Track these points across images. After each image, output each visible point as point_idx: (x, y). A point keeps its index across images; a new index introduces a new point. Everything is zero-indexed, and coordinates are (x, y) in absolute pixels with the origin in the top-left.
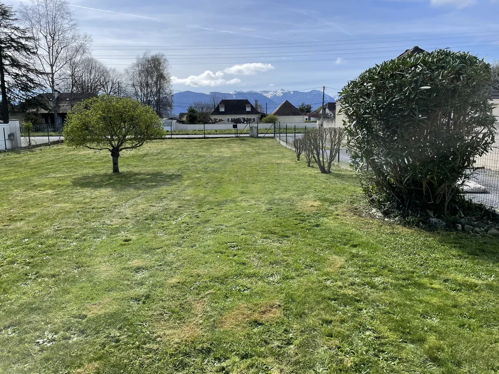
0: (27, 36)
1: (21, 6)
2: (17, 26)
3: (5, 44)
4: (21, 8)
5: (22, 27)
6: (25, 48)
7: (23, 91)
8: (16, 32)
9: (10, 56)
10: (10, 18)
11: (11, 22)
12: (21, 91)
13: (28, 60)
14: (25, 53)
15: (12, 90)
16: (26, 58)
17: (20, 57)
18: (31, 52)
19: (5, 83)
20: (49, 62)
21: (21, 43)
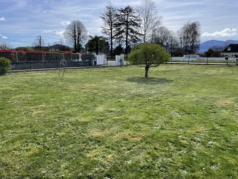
0: (137, 19)
1: (136, 7)
2: (134, 15)
3: (129, 23)
4: (136, 8)
5: (136, 16)
6: (136, 24)
7: (134, 42)
8: (134, 18)
9: (131, 28)
10: (132, 12)
11: (132, 14)
12: (133, 43)
13: (137, 29)
14: (136, 27)
15: (130, 42)
16: (136, 28)
17: (134, 28)
18: (138, 26)
19: (128, 40)
20: (144, 30)
21: (135, 22)
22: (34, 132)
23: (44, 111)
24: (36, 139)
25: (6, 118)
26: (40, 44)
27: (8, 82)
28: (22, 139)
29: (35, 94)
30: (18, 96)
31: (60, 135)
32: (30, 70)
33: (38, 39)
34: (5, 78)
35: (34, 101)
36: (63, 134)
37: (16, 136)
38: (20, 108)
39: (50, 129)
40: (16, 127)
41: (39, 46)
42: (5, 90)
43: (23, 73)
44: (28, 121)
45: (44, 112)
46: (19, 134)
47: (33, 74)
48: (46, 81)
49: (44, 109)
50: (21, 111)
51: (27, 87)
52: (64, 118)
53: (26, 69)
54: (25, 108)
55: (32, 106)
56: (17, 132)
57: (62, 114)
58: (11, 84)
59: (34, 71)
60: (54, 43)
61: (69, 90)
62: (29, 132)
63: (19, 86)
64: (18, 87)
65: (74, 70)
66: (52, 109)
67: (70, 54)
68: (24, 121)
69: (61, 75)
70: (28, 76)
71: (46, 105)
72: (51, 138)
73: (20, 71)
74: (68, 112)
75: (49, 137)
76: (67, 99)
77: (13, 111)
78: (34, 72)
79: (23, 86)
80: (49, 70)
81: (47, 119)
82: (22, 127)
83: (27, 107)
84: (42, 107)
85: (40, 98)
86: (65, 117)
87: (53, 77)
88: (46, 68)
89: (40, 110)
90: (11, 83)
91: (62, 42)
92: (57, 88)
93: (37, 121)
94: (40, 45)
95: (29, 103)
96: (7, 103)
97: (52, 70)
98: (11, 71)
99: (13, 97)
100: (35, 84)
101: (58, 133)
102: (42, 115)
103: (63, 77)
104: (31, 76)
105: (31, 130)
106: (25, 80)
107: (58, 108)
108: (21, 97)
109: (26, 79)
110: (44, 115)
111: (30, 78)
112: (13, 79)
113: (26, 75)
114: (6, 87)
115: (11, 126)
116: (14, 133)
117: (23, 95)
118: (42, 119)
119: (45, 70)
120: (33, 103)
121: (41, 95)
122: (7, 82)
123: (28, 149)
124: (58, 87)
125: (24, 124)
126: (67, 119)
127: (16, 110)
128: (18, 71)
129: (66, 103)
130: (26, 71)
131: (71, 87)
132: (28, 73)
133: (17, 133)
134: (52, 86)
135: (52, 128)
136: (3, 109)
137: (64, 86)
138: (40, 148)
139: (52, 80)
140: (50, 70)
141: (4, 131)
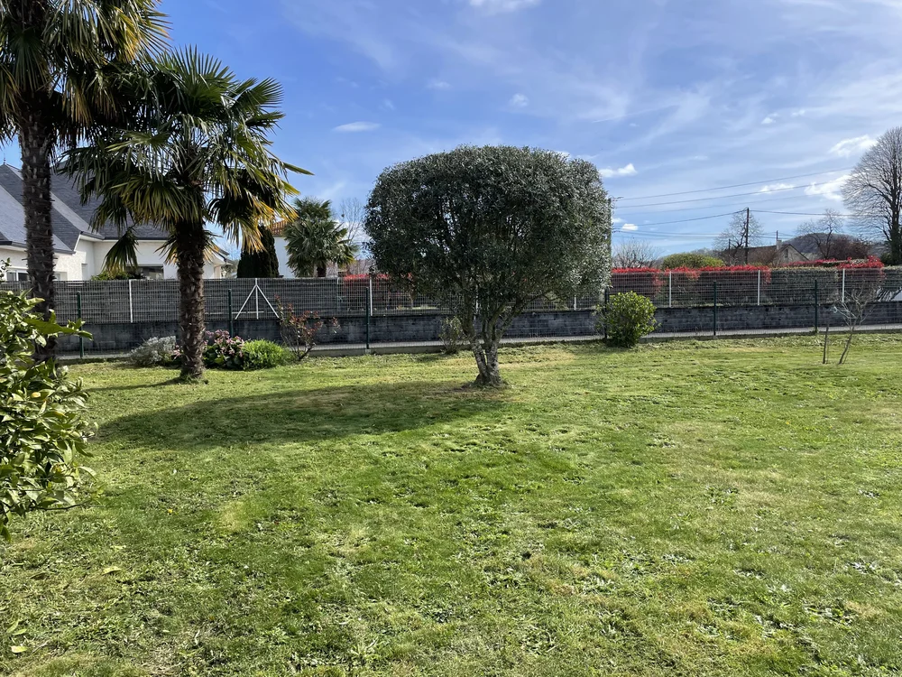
22: (753, 570)
23: (778, 497)
24: (762, 602)
25: (653, 494)
26: (744, 239)
27: (646, 373)
28: (712, 584)
29: (737, 423)
30: (680, 426)
31: (859, 614)
32: (712, 334)
33: (737, 223)
34: (634, 359)
35: (736, 450)
36: (872, 611)
37: (691, 567)
38: (693, 468)
39: (812, 574)
40: (686, 533)
41: (739, 246)
42: (639, 400)
43: (687, 344)
44: (724, 523)
45: (779, 502)
46: (701, 563)
47: (723, 350)
48: (770, 379)
49: (779, 488)
50: (695, 481)
51: (705, 397)
52: (869, 544)
53: (700, 330)
54: (709, 473)
55: (733, 468)
56: (692, 554)
57: (859, 525)
58: (653, 382)
59: (726, 337)
60: (798, 231)
61: (877, 425)
62: (734, 567)
63: (680, 389)
64: (678, 394)
65: (891, 336)
66: (812, 494)
67: (875, 271)
68: (713, 522)
69: (833, 358)
70: (705, 356)
71: (783, 474)
72: (820, 613)
73: (678, 338)
74: (884, 521)
75: (814, 607)
76: (871, 465)
77: (669, 476)
78: (726, 342)
79: (693, 392)
80: (780, 336)
81: (795, 530)
82: (707, 540)
83: (715, 469)
84: (771, 481)
85: (760, 444)
86: (871, 540)
87: (799, 364)
88: (766, 327)
89: (764, 490)
90: (654, 378)
91: (833, 225)
92: (822, 410)
93: (757, 529)
94: (746, 242)
95: (719, 457)
96: (650, 445)
97: (795, 336)
98: (651, 336)
99: (666, 427)
100: (734, 388)
101: (850, 604)
102: (776, 512)
103: (840, 366)
104: (716, 357)
105: (741, 560)
106: (695, 371)
107: (833, 494)
108: (690, 428)
109: (700, 367)
110: (783, 512)
111: (713, 362)
112: (659, 363)
113: (699, 352)
114: (639, 390)
115: (670, 526)
116: (682, 554)
117: (695, 422)
118: (775, 528)
119: (764, 336)
120: (735, 457)
121: (761, 431)
122: (640, 374)
123: (738, 632)
124: (823, 408)
125: (712, 529)
126: (883, 549)
127: (679, 473)
128: (672, 339)
129: (868, 479)
130: (699, 338)
131: (883, 410)
132: (704, 345)
133: (693, 559)
134: (799, 402)
135: (819, 573)
136: (638, 463)
137: (851, 403)
138: (781, 643)
139: (797, 375)
140: (786, 335)
141: (653, 538)
